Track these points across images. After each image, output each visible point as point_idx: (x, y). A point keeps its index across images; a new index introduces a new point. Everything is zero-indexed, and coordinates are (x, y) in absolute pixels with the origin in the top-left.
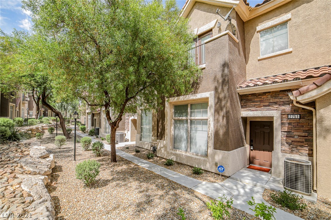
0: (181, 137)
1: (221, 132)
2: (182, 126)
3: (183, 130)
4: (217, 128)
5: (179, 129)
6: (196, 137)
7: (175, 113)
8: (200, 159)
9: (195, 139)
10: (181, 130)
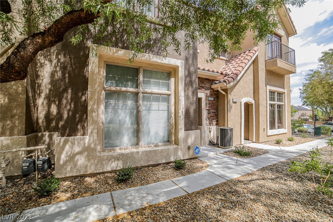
0: (121, 124)
1: (192, 111)
2: (121, 103)
3: (125, 112)
4: (187, 106)
5: (115, 110)
6: (149, 121)
7: (107, 79)
8: (168, 149)
9: (148, 124)
10: (120, 111)
